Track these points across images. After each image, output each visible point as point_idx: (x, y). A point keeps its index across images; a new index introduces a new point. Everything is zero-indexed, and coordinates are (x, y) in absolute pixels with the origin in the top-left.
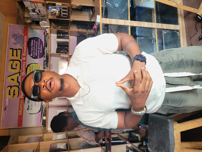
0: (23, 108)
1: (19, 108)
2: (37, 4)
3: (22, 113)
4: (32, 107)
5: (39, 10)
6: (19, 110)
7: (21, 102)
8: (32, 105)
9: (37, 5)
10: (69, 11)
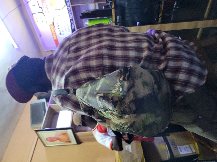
0: (55, 33)
1: (53, 34)
3: (57, 38)
4: (63, 32)
6: (53, 35)
7: (52, 28)
8: (63, 30)
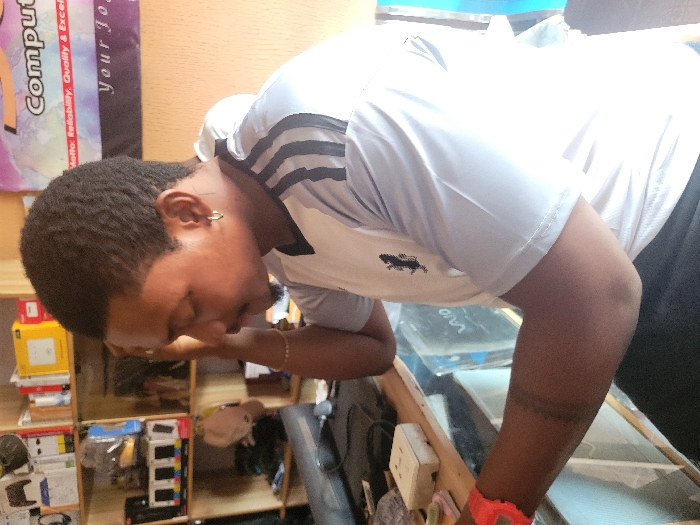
2: (38, 442)
5: (44, 485)
9: (39, 452)
10: (184, 461)
